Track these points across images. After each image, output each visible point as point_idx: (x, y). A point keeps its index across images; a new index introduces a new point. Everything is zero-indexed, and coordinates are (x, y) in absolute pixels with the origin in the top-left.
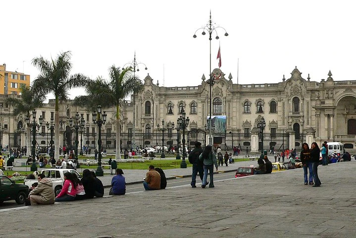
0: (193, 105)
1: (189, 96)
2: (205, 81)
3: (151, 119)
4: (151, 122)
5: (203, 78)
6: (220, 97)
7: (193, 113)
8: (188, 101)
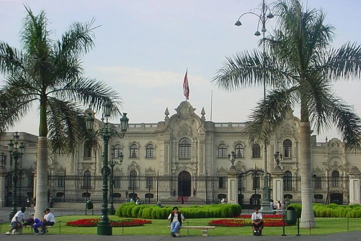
0: (149, 147)
1: (144, 135)
2: (169, 116)
3: (92, 163)
4: (93, 167)
5: (167, 113)
6: (188, 137)
7: (149, 156)
8: (143, 142)
